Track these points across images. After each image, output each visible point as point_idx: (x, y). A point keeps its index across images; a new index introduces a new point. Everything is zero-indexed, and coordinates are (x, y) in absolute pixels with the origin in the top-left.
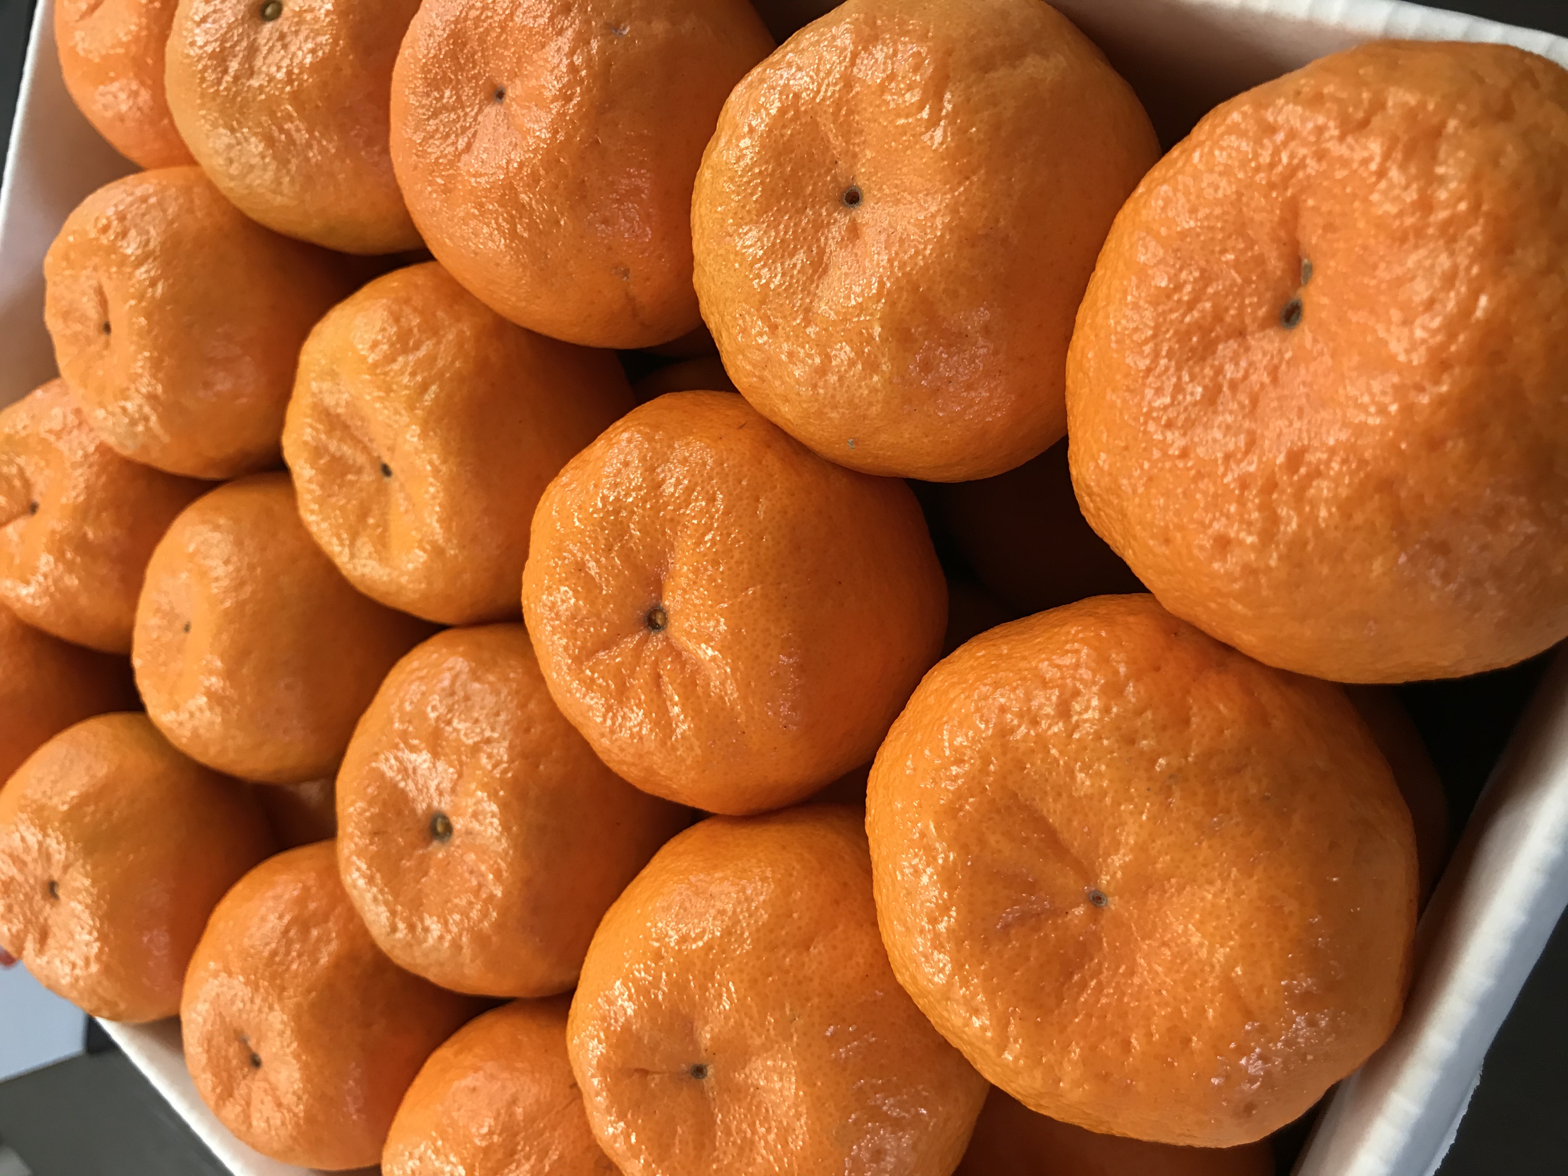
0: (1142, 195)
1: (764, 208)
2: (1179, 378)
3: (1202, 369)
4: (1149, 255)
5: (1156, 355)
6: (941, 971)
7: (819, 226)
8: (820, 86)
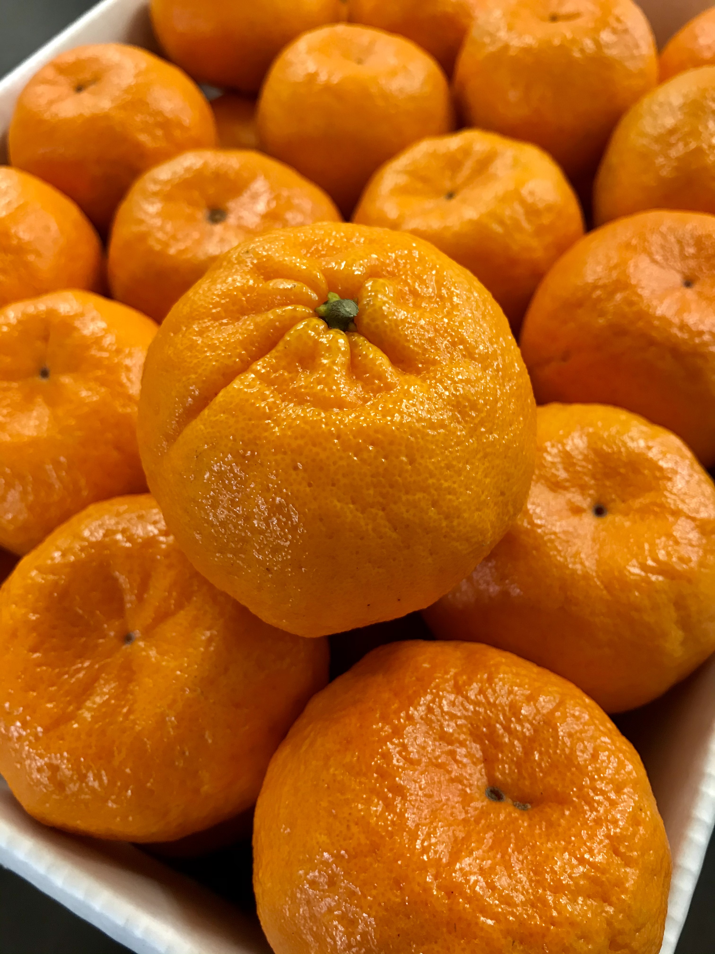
0: (584, 701)
1: (598, 452)
2: (460, 718)
3: (464, 733)
4: (543, 704)
5: (477, 703)
6: (92, 534)
7: (583, 488)
8: (675, 494)
